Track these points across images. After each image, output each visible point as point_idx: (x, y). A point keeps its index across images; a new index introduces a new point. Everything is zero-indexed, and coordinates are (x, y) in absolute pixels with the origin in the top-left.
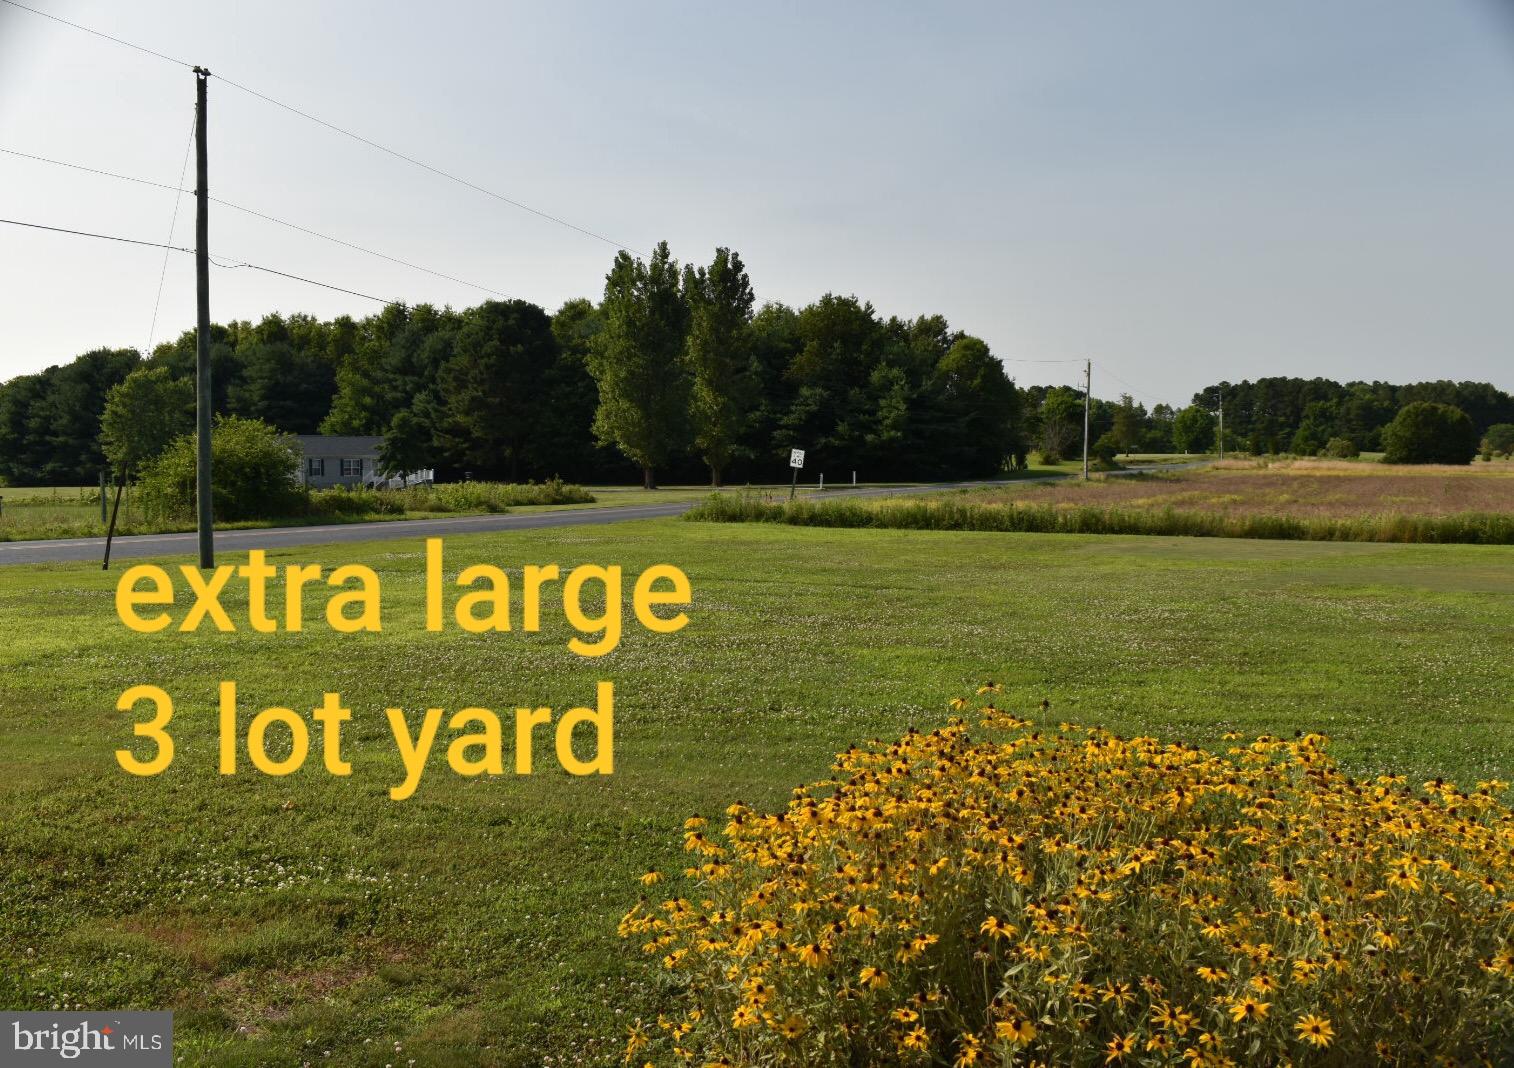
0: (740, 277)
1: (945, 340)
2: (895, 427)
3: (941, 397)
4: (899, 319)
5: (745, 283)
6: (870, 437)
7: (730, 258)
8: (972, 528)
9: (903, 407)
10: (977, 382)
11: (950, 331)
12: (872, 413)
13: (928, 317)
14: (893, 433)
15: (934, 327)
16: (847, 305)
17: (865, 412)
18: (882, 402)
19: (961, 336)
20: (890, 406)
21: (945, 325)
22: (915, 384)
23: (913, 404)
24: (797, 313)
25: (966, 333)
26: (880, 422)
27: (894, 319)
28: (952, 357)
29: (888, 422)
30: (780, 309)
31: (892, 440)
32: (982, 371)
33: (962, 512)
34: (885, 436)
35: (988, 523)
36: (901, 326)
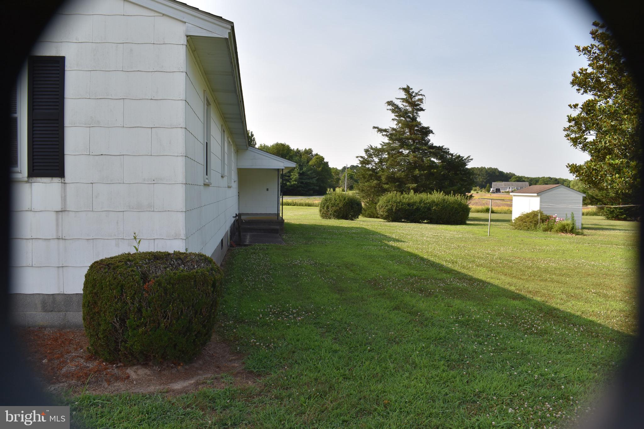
0: (253, 138)
1: (312, 155)
2: (295, 181)
3: (308, 173)
4: (299, 149)
5: (254, 140)
6: (288, 183)
7: (250, 133)
8: (297, 205)
9: (297, 175)
10: (320, 169)
11: (314, 153)
12: (289, 176)
13: (307, 149)
14: (294, 182)
15: (309, 152)
16: (283, 145)
17: (287, 176)
18: (292, 174)
19: (317, 155)
20: (294, 175)
21: (312, 151)
22: (301, 169)
23: (300, 174)
24: (270, 146)
25: (318, 154)
26: (291, 179)
27: (298, 149)
28: (313, 161)
29: (293, 179)
30: (264, 146)
31: (294, 184)
32: (322, 166)
33: (296, 203)
34: (292, 183)
35: (301, 205)
36: (300, 151)
